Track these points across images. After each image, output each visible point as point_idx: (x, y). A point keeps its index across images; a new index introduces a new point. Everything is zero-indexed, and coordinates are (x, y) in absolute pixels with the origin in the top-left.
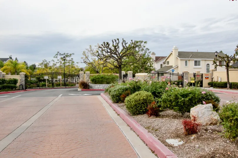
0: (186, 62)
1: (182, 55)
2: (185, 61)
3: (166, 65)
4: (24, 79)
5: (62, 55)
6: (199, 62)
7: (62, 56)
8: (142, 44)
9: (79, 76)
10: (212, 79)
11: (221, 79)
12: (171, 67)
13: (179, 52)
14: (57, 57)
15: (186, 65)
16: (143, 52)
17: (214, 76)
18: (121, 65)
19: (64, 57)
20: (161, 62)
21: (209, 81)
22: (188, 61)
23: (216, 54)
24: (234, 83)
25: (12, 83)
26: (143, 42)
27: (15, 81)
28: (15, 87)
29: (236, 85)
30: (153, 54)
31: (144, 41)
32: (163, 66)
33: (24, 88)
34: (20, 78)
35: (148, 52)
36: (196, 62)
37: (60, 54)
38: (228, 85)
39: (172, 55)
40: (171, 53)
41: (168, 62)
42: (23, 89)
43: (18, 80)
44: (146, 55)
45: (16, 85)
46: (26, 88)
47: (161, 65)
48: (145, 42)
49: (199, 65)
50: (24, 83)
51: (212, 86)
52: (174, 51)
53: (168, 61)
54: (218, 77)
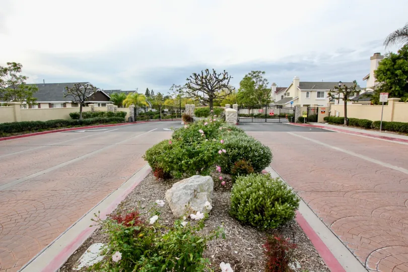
0: (308, 93)
1: (303, 86)
2: (306, 92)
3: (287, 96)
4: (133, 111)
5: (178, 87)
6: (323, 93)
7: (178, 89)
8: (260, 74)
9: (185, 109)
10: (330, 113)
11: (339, 113)
12: (291, 98)
13: (300, 82)
14: (172, 89)
15: (307, 96)
16: (261, 83)
17: (331, 110)
18: (212, 99)
19: (180, 89)
20: (282, 93)
21: (326, 115)
22: (309, 92)
23: (339, 84)
24: (352, 119)
25: (120, 116)
26: (260, 72)
27: (124, 114)
28: (124, 120)
29: (354, 121)
30: (274, 84)
31: (262, 71)
32: (284, 97)
33: (134, 120)
34: (129, 111)
35: (265, 82)
36: (319, 93)
37: (176, 87)
38: (345, 122)
39: (292, 86)
40: (292, 84)
41: (289, 94)
42: (132, 121)
43: (126, 113)
44: (264, 86)
45: (124, 117)
46: (135, 120)
47: (282, 96)
48: (263, 73)
49: (323, 96)
50: (133, 115)
51: (327, 122)
52: (294, 81)
53: (288, 92)
54: (336, 111)
